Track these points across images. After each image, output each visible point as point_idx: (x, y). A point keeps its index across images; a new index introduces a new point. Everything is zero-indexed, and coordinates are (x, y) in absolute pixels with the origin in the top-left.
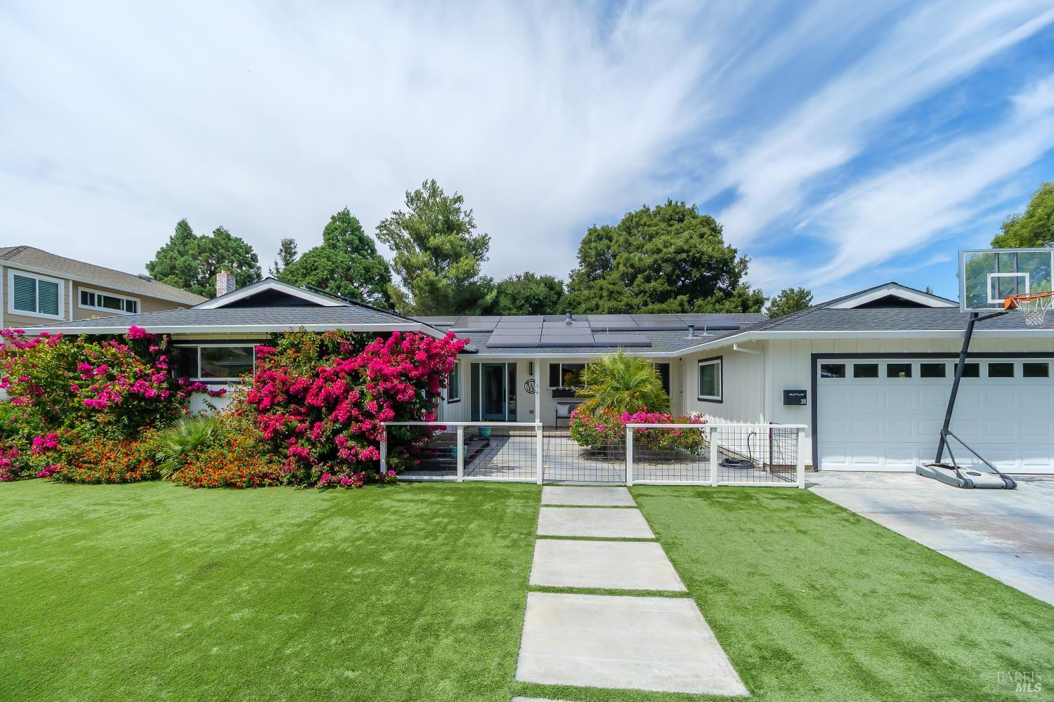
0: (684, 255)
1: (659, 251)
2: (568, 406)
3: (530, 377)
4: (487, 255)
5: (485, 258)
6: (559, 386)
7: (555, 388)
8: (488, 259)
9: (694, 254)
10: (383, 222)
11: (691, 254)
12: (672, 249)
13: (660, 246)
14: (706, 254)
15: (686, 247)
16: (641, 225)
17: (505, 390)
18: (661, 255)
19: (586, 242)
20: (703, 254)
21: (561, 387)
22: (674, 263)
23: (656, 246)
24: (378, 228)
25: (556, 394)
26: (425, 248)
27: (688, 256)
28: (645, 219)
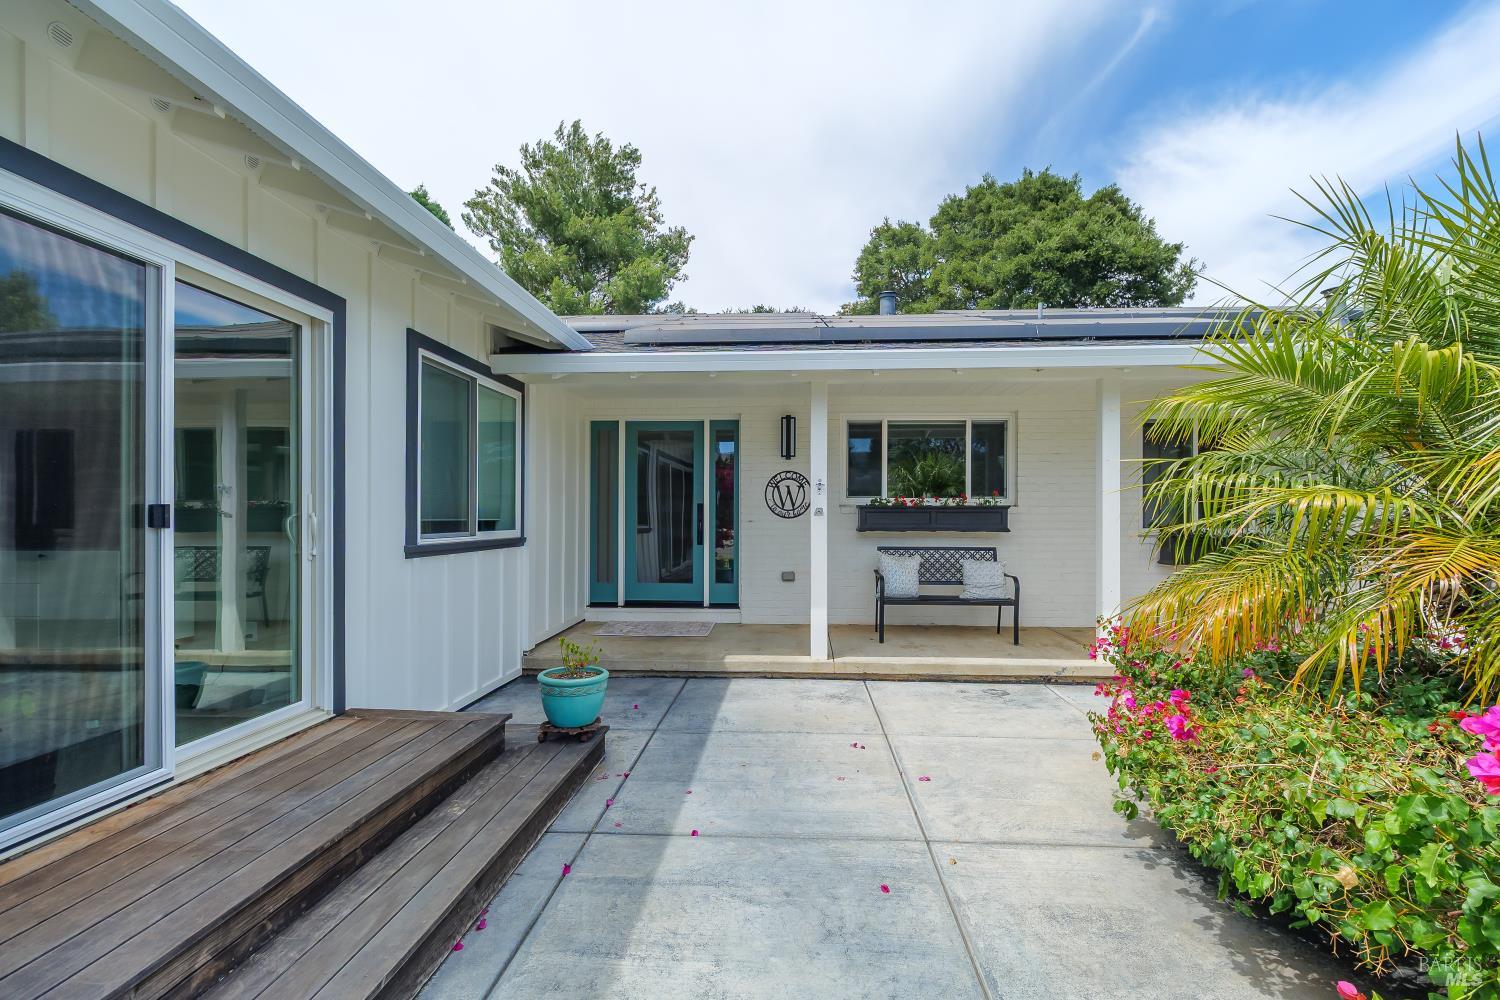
0: (1080, 255)
1: (1026, 248)
2: (916, 560)
3: (785, 465)
4: (684, 270)
5: (680, 275)
6: (879, 493)
7: (866, 501)
8: (686, 277)
9: (1097, 252)
10: (480, 195)
11: (1092, 251)
12: (1054, 243)
13: (1029, 238)
14: (1124, 251)
15: (1082, 239)
16: (982, 211)
17: (701, 507)
18: (1032, 256)
19: (871, 251)
20: (1116, 250)
21: (886, 497)
22: (1058, 269)
23: (1020, 238)
24: (468, 204)
25: (872, 520)
26: (558, 240)
27: (1088, 256)
28: (988, 199)
